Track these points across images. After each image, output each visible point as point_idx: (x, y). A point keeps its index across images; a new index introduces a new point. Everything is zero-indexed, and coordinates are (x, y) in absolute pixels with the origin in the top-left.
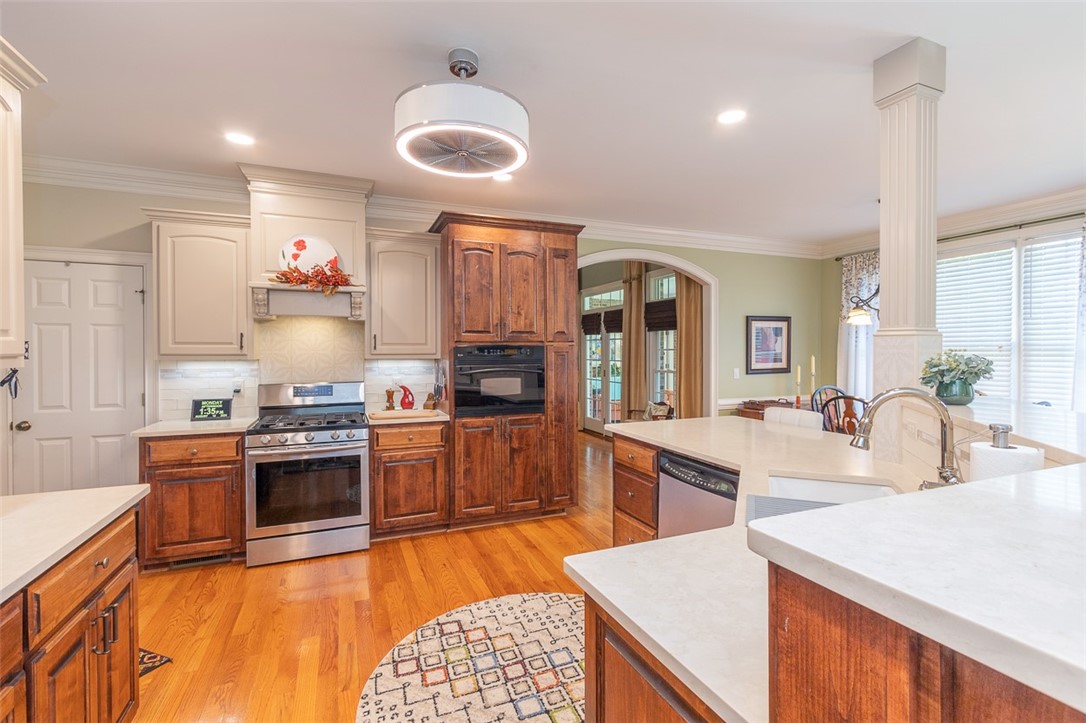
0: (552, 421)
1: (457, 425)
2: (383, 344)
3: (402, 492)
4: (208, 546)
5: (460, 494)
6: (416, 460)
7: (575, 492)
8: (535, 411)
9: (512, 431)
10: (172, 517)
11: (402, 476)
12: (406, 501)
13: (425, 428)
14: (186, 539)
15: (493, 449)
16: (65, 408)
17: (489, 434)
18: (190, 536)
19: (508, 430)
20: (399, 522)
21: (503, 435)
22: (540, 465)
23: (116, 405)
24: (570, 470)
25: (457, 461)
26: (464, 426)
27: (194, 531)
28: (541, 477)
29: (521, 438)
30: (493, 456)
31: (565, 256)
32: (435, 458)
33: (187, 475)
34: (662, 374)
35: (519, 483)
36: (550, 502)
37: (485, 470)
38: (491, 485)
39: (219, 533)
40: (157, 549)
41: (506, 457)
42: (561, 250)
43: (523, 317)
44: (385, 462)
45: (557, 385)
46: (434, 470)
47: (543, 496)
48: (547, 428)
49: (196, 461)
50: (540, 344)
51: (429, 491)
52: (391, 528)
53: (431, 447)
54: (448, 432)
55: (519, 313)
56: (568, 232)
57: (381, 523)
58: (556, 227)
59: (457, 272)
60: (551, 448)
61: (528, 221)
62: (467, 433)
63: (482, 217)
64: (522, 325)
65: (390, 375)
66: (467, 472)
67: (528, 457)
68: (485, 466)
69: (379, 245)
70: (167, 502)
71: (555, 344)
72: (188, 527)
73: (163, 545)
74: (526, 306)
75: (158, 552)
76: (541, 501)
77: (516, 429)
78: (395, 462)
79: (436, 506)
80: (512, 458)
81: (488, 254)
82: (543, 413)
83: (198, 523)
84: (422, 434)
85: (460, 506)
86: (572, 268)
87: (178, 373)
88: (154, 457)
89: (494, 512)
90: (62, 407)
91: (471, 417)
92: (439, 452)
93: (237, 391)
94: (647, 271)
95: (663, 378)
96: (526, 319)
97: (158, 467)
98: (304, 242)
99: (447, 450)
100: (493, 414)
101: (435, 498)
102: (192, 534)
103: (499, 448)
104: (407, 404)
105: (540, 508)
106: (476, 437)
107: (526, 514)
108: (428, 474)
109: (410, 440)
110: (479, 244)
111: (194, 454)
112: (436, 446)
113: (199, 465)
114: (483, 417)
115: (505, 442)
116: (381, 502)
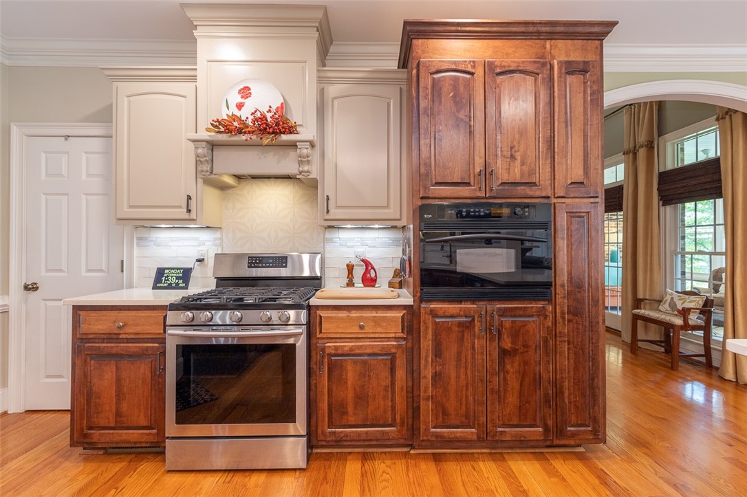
0: (563, 313)
1: (422, 311)
2: (338, 207)
3: (350, 395)
4: (134, 435)
5: (427, 407)
6: (369, 355)
7: (601, 421)
8: (536, 298)
9: (501, 324)
10: (99, 398)
11: (351, 374)
12: (355, 408)
13: (380, 314)
14: (112, 425)
15: (473, 348)
16: (64, 272)
17: (468, 326)
18: (116, 421)
19: (496, 323)
20: (346, 435)
21: (488, 329)
22: (544, 376)
23: (101, 271)
24: (592, 388)
25: (423, 362)
26: (433, 313)
27: (121, 416)
28: (546, 395)
29: (516, 333)
30: (473, 357)
31: (584, 72)
32: (394, 353)
33: (114, 351)
34: (683, 256)
35: (512, 399)
36: (561, 433)
37: (463, 376)
38: (471, 399)
39: (143, 422)
40: (85, 431)
41: (492, 361)
42: (577, 62)
43: (518, 163)
44: (330, 355)
45: (571, 262)
46: (393, 371)
47: (550, 423)
48: (555, 323)
49: (124, 336)
50: (546, 201)
51: (385, 398)
52: (336, 441)
53: (389, 339)
54: (411, 318)
55: (513, 157)
56: (589, 36)
57: (324, 433)
58: (571, 29)
59: (422, 105)
60: (562, 353)
61: (526, 23)
62: (436, 324)
63: (458, 24)
64: (516, 173)
65: (353, 247)
66: (437, 377)
67: (526, 363)
68: (462, 370)
69: (333, 90)
70: (95, 380)
71: (567, 201)
72: (114, 410)
73: (91, 428)
74: (522, 148)
75: (85, 436)
76: (546, 429)
77: (507, 321)
78: (342, 355)
79: (394, 419)
80: (502, 363)
81: (468, 76)
82: (550, 301)
83: (125, 407)
84: (377, 321)
85: (426, 423)
86: (595, 88)
87: (151, 241)
88: (84, 328)
89: (475, 437)
90: (61, 271)
91: (443, 301)
92: (399, 347)
93: (200, 261)
94: (659, 135)
95: (683, 262)
96: (522, 164)
97: (89, 340)
98: (249, 89)
99: (409, 345)
100: (474, 298)
101: (393, 408)
102: (118, 419)
103: (483, 348)
104: (369, 281)
105: (545, 440)
106: (449, 329)
107: (522, 446)
108: (385, 374)
109: (361, 327)
110: (455, 63)
111: (120, 328)
112: (396, 338)
113: (128, 341)
114: (460, 302)
115: (492, 340)
116: (324, 405)
